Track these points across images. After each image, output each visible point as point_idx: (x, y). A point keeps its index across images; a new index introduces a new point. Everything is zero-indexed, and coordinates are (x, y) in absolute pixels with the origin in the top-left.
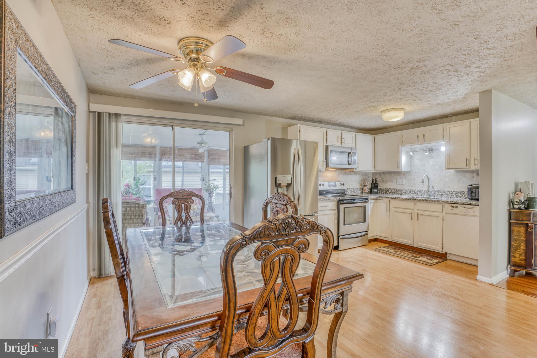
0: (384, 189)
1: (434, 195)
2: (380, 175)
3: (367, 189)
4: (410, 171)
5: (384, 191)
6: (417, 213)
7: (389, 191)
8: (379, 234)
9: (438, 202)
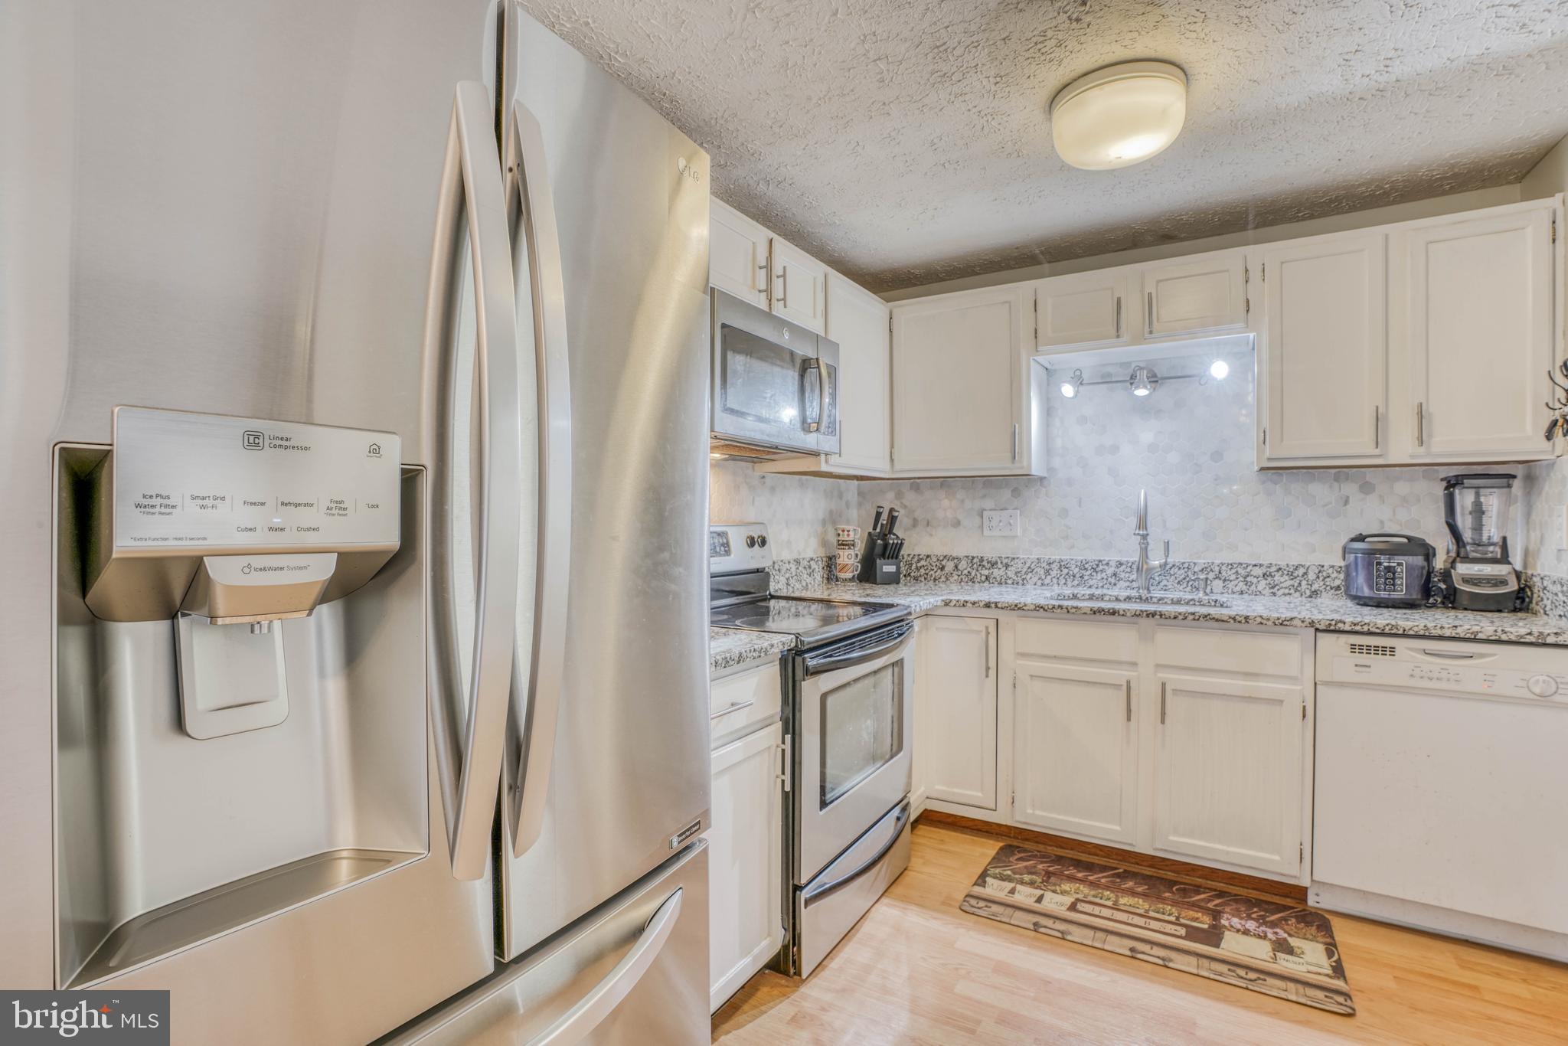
0: (919, 561)
1: (1164, 582)
2: (899, 495)
3: (850, 560)
4: (1044, 474)
5: (918, 569)
6: (1164, 685)
7: (942, 568)
8: (938, 787)
9: (1281, 624)
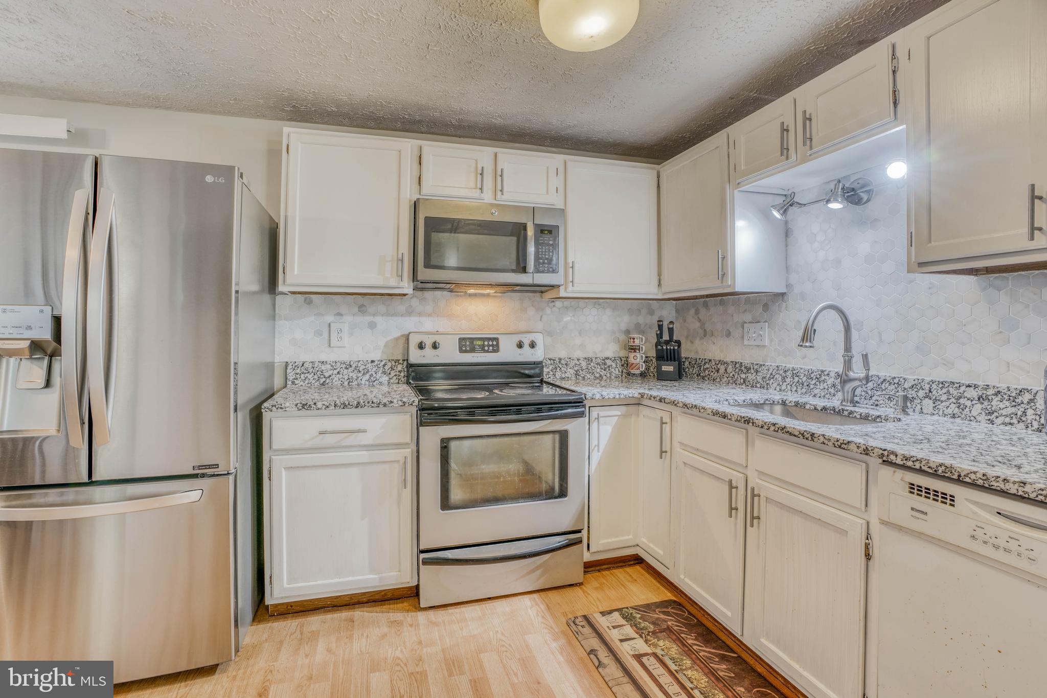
3: (641, 361)
4: (783, 290)
5: (705, 370)
6: (754, 489)
7: (718, 371)
8: (643, 540)
9: (840, 447)
